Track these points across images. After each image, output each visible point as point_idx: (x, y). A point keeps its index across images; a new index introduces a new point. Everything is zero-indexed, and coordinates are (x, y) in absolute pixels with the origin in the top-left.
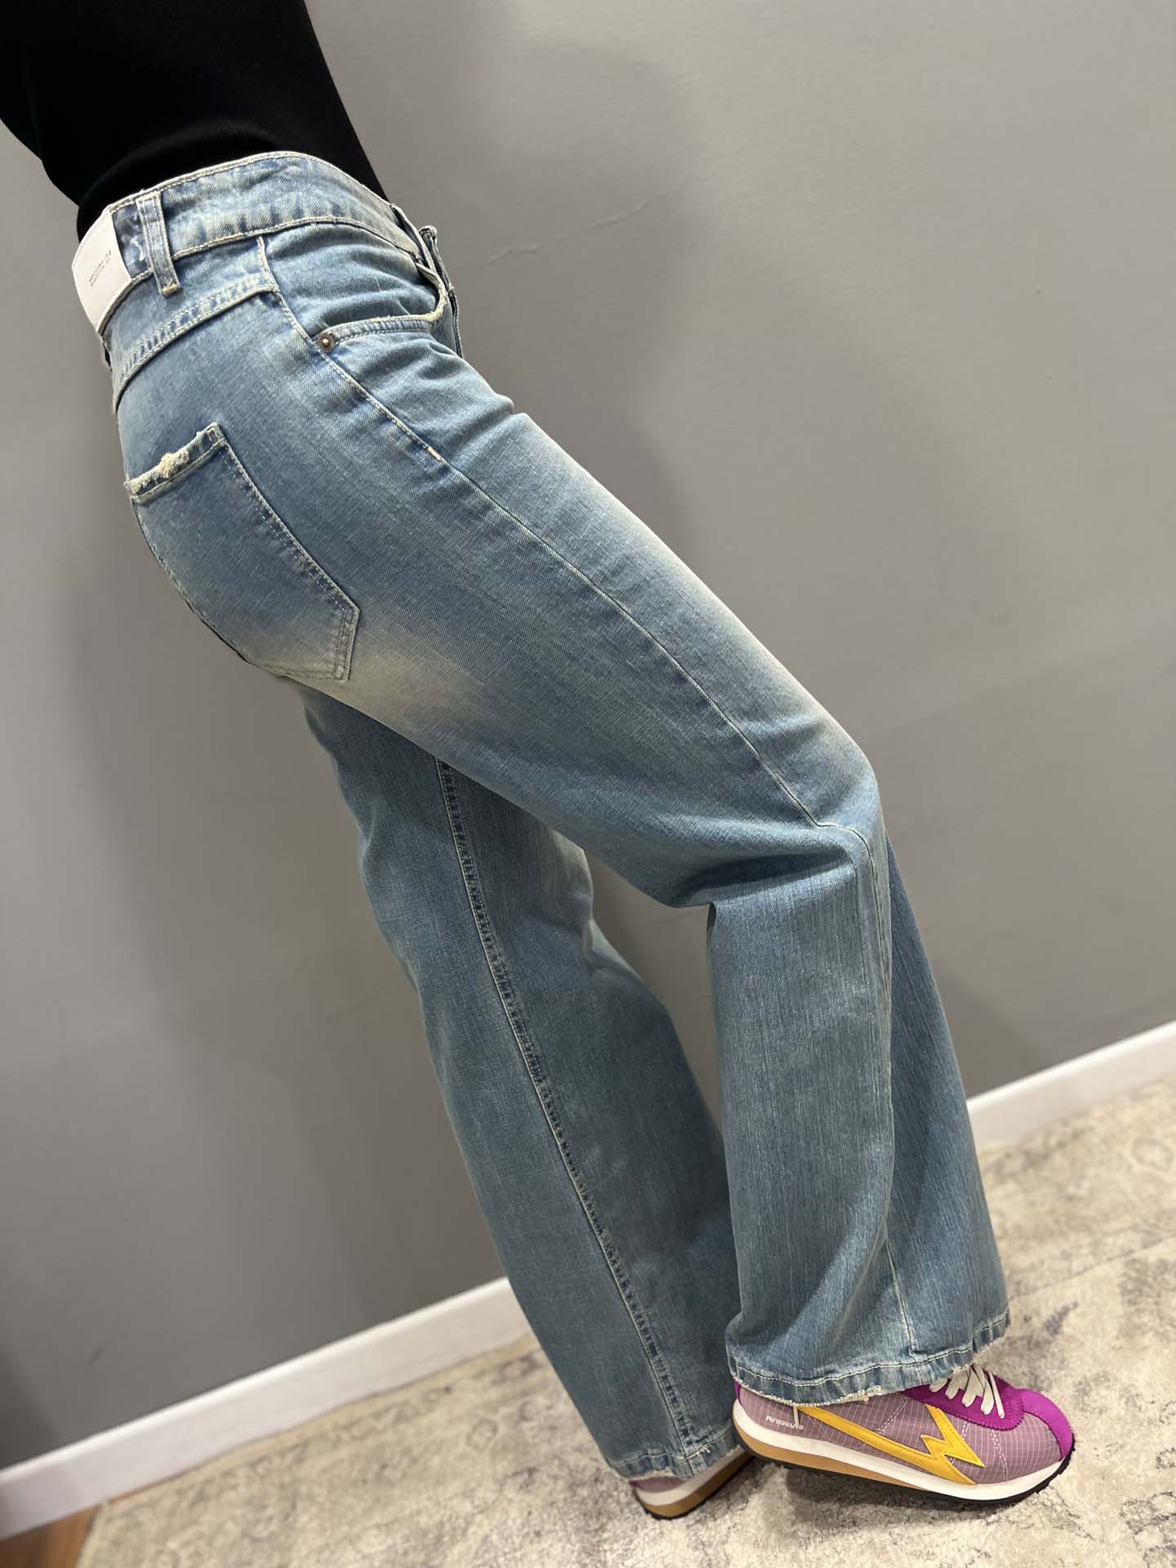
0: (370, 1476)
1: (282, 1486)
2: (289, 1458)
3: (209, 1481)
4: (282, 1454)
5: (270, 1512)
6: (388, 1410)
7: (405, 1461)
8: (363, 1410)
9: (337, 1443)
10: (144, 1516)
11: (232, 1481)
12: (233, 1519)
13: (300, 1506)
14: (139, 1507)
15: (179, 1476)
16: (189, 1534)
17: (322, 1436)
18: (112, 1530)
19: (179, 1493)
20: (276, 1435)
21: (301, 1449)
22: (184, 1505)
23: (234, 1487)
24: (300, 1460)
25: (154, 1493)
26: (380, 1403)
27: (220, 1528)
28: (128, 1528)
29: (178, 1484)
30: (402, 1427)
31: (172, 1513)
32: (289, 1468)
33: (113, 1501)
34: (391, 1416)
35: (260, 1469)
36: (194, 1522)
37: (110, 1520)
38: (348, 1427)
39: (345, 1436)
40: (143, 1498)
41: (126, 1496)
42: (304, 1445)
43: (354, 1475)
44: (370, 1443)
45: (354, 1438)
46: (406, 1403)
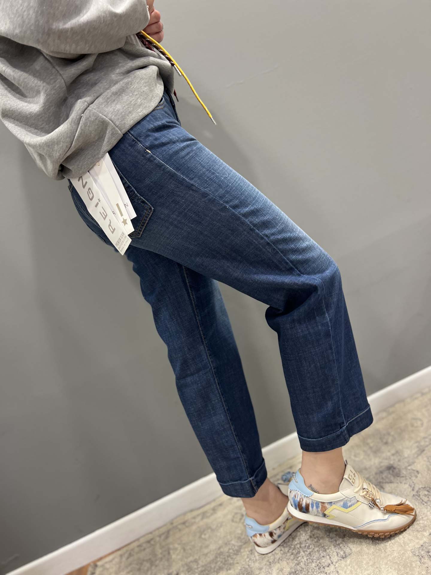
0: (197, 538)
1: (162, 547)
2: (163, 537)
3: (133, 550)
4: (160, 536)
5: (160, 556)
6: (198, 515)
7: (209, 531)
8: (189, 516)
9: (181, 529)
10: (107, 566)
11: (142, 548)
12: (146, 561)
13: (171, 552)
14: (106, 563)
15: (120, 549)
17: (174, 528)
22: (124, 559)
24: (167, 537)
25: (111, 557)
26: (195, 513)
27: (141, 564)
29: (119, 553)
30: (205, 520)
31: (120, 563)
32: (164, 540)
34: (200, 517)
35: (152, 542)
36: (130, 564)
38: (184, 523)
39: (183, 526)
40: (107, 559)
42: (168, 532)
43: (191, 538)
44: (194, 528)
45: (187, 527)
46: (205, 512)
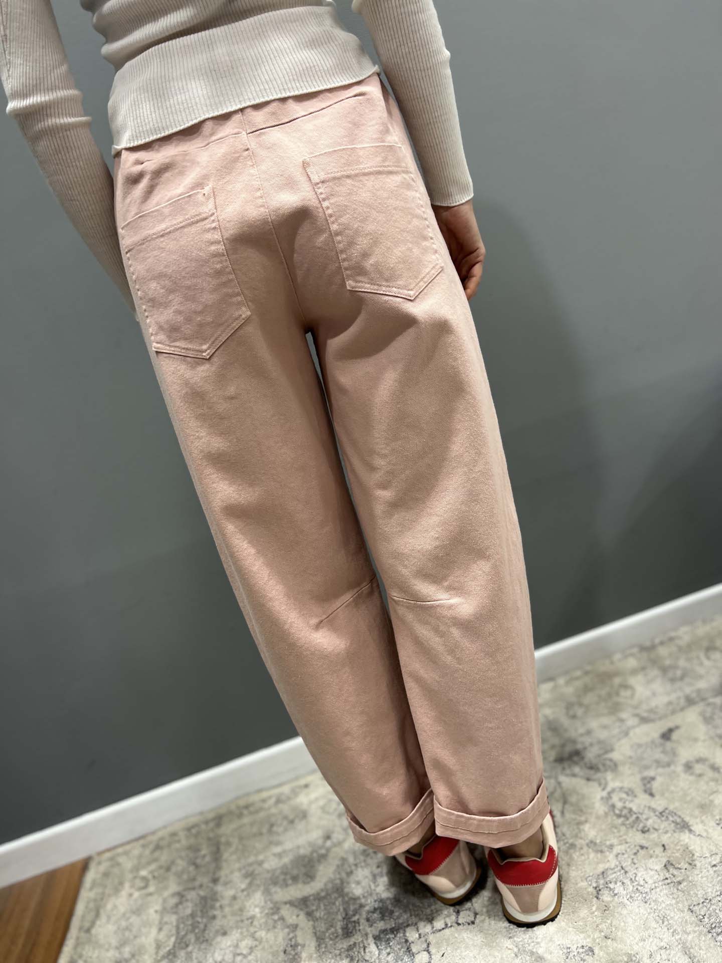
0: (265, 830)
1: (209, 839)
2: (211, 825)
3: (162, 839)
4: (206, 823)
5: (203, 852)
6: (270, 797)
7: (285, 823)
8: (256, 798)
9: (240, 816)
10: (121, 860)
11: (176, 838)
12: (181, 858)
13: (222, 847)
14: (118, 855)
15: (143, 837)
16: (153, 867)
17: (230, 813)
18: (102, 868)
19: (144, 846)
20: (201, 813)
21: (219, 820)
22: (147, 852)
23: (179, 841)
24: (218, 826)
25: (127, 847)
27: (173, 862)
28: (112, 866)
29: (142, 842)
30: (281, 806)
31: (140, 857)
32: (212, 830)
33: (100, 854)
34: (273, 800)
35: (194, 831)
36: (156, 860)
37: (99, 863)
38: (247, 807)
39: (245, 812)
40: (120, 850)
41: (109, 850)
42: (220, 818)
43: (255, 830)
44: (262, 814)
45: (251, 813)
46: (282, 794)
